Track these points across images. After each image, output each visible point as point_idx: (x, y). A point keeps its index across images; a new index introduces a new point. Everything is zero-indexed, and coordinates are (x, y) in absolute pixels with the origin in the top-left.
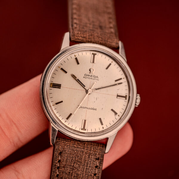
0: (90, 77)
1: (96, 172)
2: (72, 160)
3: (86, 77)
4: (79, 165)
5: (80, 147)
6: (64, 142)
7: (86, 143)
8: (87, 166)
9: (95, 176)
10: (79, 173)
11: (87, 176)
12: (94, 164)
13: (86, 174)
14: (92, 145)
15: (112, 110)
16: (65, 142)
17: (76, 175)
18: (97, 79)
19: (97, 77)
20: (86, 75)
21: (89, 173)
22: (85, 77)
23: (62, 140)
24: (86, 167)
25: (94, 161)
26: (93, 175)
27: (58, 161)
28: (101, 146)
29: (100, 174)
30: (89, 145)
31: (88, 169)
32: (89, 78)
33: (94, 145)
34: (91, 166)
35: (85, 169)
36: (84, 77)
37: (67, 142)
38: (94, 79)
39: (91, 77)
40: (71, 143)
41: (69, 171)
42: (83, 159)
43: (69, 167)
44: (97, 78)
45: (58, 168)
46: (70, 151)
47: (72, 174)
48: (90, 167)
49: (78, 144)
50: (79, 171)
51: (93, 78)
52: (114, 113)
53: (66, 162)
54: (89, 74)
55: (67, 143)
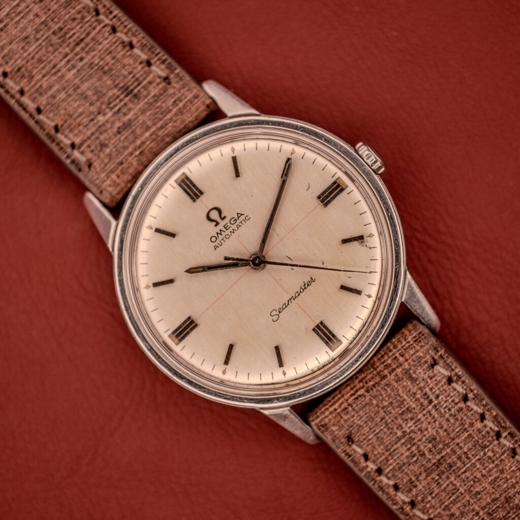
0: (228, 232)
1: (461, 391)
2: (387, 424)
3: (218, 241)
4: (412, 419)
5: (372, 383)
6: (331, 413)
7: (375, 359)
8: (431, 402)
9: (469, 403)
10: (431, 432)
11: (452, 421)
12: (440, 381)
13: (448, 420)
14: (390, 351)
15: (345, 241)
16: (332, 409)
17: (430, 445)
18: (245, 220)
19: (239, 215)
20: (214, 239)
21: (449, 410)
22: (216, 244)
23: (323, 413)
24: (430, 407)
25: (431, 375)
26: (462, 405)
27: (362, 460)
28: (410, 331)
29: (474, 386)
30: (386, 357)
31: (439, 403)
32: (228, 237)
33: (395, 347)
34: (437, 392)
35: (433, 412)
36: (216, 247)
37: (336, 406)
38: (239, 226)
39: (231, 230)
40: (346, 397)
41: (408, 453)
42: (406, 397)
43: (399, 444)
44: (242, 218)
45: (379, 471)
46: (361, 413)
47: (419, 452)
48: (437, 397)
49: (361, 381)
50: (426, 429)
51: (234, 227)
52: (356, 243)
53: (382, 443)
54: (217, 229)
55: (340, 406)
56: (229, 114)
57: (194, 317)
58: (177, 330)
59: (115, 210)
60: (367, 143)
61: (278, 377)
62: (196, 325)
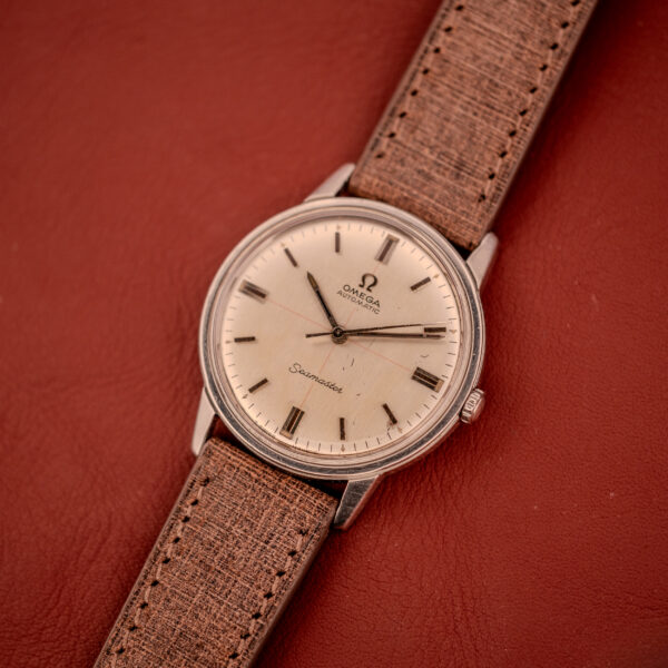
0: (358, 299)
1: (287, 566)
2: (232, 510)
3: (347, 293)
4: (245, 531)
5: (265, 482)
6: (225, 455)
8: (267, 542)
9: (277, 578)
10: (239, 553)
11: (256, 568)
12: (288, 544)
13: (255, 564)
14: (301, 489)
15: (386, 407)
16: (229, 454)
17: (226, 557)
18: (374, 310)
19: (377, 303)
20: (347, 288)
21: (265, 562)
22: (343, 292)
24: (262, 544)
25: (292, 534)
26: (274, 572)
27: (192, 500)
28: (326, 500)
29: (296, 578)
30: (294, 487)
31: (268, 550)
32: (353, 300)
33: (306, 491)
34: (278, 545)
35: (259, 548)
36: (340, 293)
37: (233, 457)
38: (366, 306)
39: (360, 300)
40: (244, 463)
41: (212, 539)
42: (263, 518)
43: (217, 528)
44: (376, 307)
45: (186, 519)
46: (235, 483)
47: (217, 549)
48: (274, 547)
49: (264, 471)
50: (240, 548)
51: (365, 302)
52: (387, 418)
53: (214, 512)
54: (357, 288)
55: (233, 460)
56: (468, 262)
58: (250, 284)
61: (239, 394)
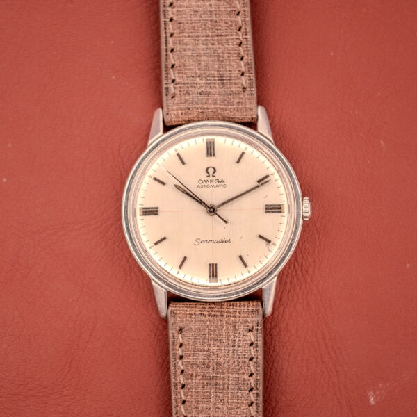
0: (210, 184)
1: (253, 353)
2: (204, 339)
3: (202, 184)
4: (218, 346)
5: (214, 313)
6: (183, 311)
7: (226, 304)
8: (234, 346)
9: (251, 362)
10: (222, 360)
11: (236, 364)
12: (246, 341)
13: (234, 362)
14: (236, 306)
15: (260, 237)
16: (185, 309)
17: (216, 366)
18: (223, 186)
19: (222, 181)
20: (201, 182)
21: (239, 358)
22: (200, 185)
23: (179, 307)
24: (231, 349)
25: (245, 334)
26: (247, 360)
27: (178, 345)
28: (253, 305)
29: (261, 357)
30: (232, 307)
31: (237, 350)
32: (208, 187)
33: (240, 306)
34: (241, 345)
35: (231, 352)
36: (198, 186)
37: (188, 309)
38: (217, 186)
39: (212, 184)
40: (197, 309)
41: (202, 361)
42: (224, 334)
43: (201, 353)
44: (223, 184)
45: (181, 357)
46: (197, 323)
47: (208, 365)
48: (239, 347)
49: (210, 308)
50: (220, 357)
51: (215, 184)
52: (264, 242)
53: (195, 346)
54: (207, 179)
55: (190, 311)
56: (259, 131)
57: (160, 210)
58: (146, 208)
59: (167, 128)
60: (310, 201)
61: (174, 272)
62: (157, 214)
